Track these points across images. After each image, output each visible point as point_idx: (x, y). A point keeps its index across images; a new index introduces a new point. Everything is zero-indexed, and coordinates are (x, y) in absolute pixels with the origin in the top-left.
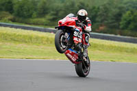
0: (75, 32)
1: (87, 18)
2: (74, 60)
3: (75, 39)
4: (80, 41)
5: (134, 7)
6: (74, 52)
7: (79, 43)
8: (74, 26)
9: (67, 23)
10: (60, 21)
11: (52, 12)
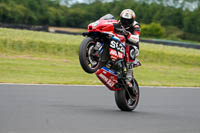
0: (112, 42)
1: (135, 23)
2: (111, 85)
3: (112, 52)
4: (121, 56)
6: (110, 71)
8: (111, 33)
9: (101, 28)
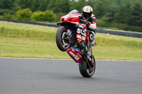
0: (78, 29)
2: (77, 59)
4: (84, 39)
6: (77, 50)
7: (83, 41)
8: (77, 23)
9: (70, 19)
11: (108, 14)
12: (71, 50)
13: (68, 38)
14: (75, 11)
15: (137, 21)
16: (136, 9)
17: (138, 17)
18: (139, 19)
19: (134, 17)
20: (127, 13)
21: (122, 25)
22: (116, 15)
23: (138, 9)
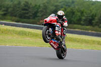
0: (56, 27)
2: (56, 47)
3: (57, 32)
5: (66, 6)
7: (59, 35)
9: (51, 21)
10: (46, 19)
11: (3, 9)
12: (52, 42)
13: (50, 34)
14: (53, 15)
15: (26, 15)
16: (25, 6)
17: (27, 12)
18: (27, 13)
19: (24, 11)
20: (18, 9)
21: (14, 18)
22: (9, 10)
23: (27, 6)
